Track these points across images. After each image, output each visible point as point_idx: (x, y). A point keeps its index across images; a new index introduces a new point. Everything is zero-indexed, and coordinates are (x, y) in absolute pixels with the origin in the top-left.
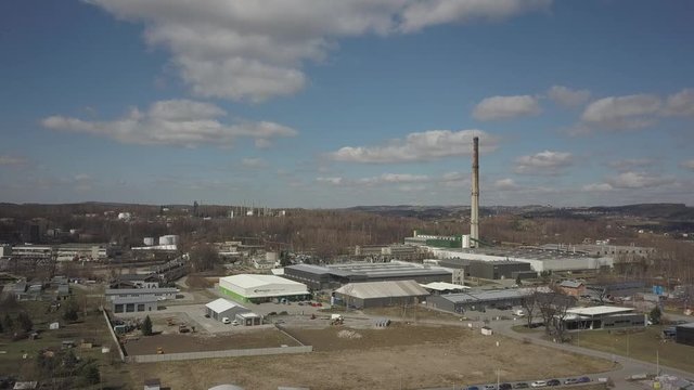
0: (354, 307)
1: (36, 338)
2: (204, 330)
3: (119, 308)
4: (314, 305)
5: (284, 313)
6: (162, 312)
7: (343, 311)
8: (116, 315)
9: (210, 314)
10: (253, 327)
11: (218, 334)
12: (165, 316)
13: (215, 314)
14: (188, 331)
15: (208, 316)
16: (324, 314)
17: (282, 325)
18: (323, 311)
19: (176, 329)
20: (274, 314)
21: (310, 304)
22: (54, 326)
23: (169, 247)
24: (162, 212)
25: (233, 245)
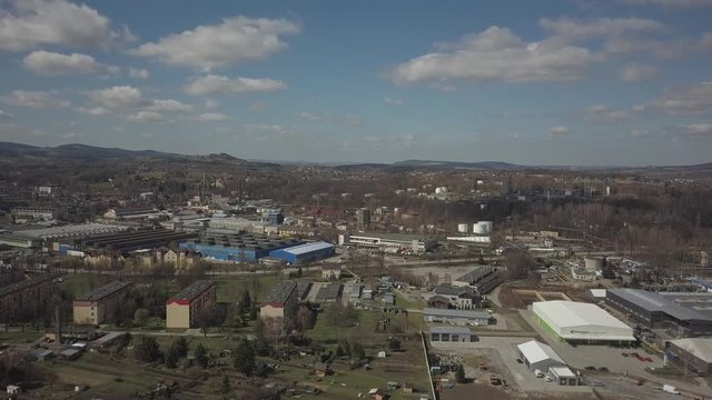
0: (695, 371)
1: (368, 369)
2: (515, 384)
3: (435, 336)
4: (641, 359)
5: (604, 370)
6: (475, 345)
7: (679, 376)
8: (433, 344)
9: (522, 360)
10: (569, 389)
11: (529, 393)
12: (478, 353)
13: (527, 362)
14: (499, 382)
15: (520, 361)
16: (655, 379)
17: (600, 390)
18: (653, 373)
19: (487, 377)
20: (592, 368)
21: (637, 355)
22: (382, 354)
23: (482, 239)
24: (476, 187)
25: (549, 237)
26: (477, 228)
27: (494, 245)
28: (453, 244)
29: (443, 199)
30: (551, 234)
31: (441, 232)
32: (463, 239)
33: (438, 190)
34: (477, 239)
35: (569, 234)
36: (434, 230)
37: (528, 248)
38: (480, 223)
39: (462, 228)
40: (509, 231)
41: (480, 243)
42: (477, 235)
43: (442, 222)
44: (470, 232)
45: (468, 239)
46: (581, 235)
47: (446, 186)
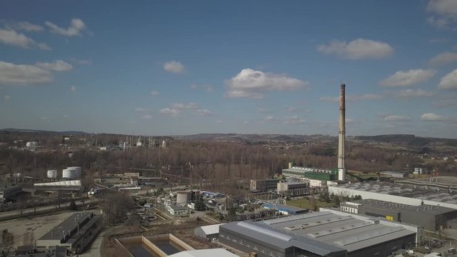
23: (73, 183)
24: (64, 142)
25: (132, 177)
26: (66, 173)
27: (86, 188)
28: (41, 191)
29: (32, 150)
30: (134, 174)
31: (28, 179)
32: (52, 184)
33: (28, 144)
34: (67, 183)
35: (149, 174)
36: (21, 178)
37: (117, 188)
38: (69, 169)
39: (50, 174)
40: (97, 174)
41: (71, 187)
42: (67, 179)
43: (30, 170)
44: (59, 178)
45: (57, 184)
46: (157, 174)
47: (37, 141)
